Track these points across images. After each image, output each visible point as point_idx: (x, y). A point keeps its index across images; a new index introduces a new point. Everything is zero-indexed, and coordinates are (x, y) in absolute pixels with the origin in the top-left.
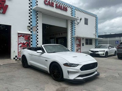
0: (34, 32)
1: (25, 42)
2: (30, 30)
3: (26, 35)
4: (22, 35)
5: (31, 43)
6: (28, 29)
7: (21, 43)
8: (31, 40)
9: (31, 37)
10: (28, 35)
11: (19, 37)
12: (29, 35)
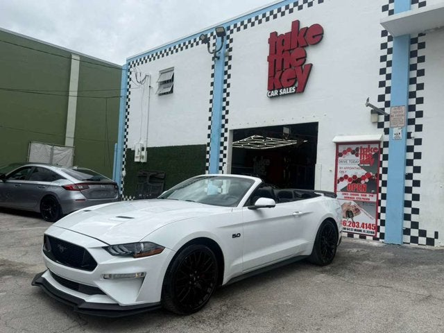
0: (395, 130)
1: (361, 173)
2: (380, 125)
3: (365, 146)
4: (349, 150)
5: (385, 177)
6: (374, 123)
7: (346, 177)
8: (385, 164)
9: (386, 151)
10: (372, 146)
11: (338, 155)
12: (377, 146)
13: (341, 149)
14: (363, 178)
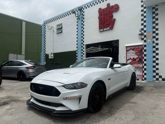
0: (149, 41)
1: (136, 57)
2: (142, 39)
3: (137, 47)
4: (131, 49)
5: (145, 58)
6: (140, 38)
7: (130, 59)
8: (145, 53)
9: (145, 48)
10: (140, 47)
11: (127, 51)
13: (128, 49)
14: (137, 58)
